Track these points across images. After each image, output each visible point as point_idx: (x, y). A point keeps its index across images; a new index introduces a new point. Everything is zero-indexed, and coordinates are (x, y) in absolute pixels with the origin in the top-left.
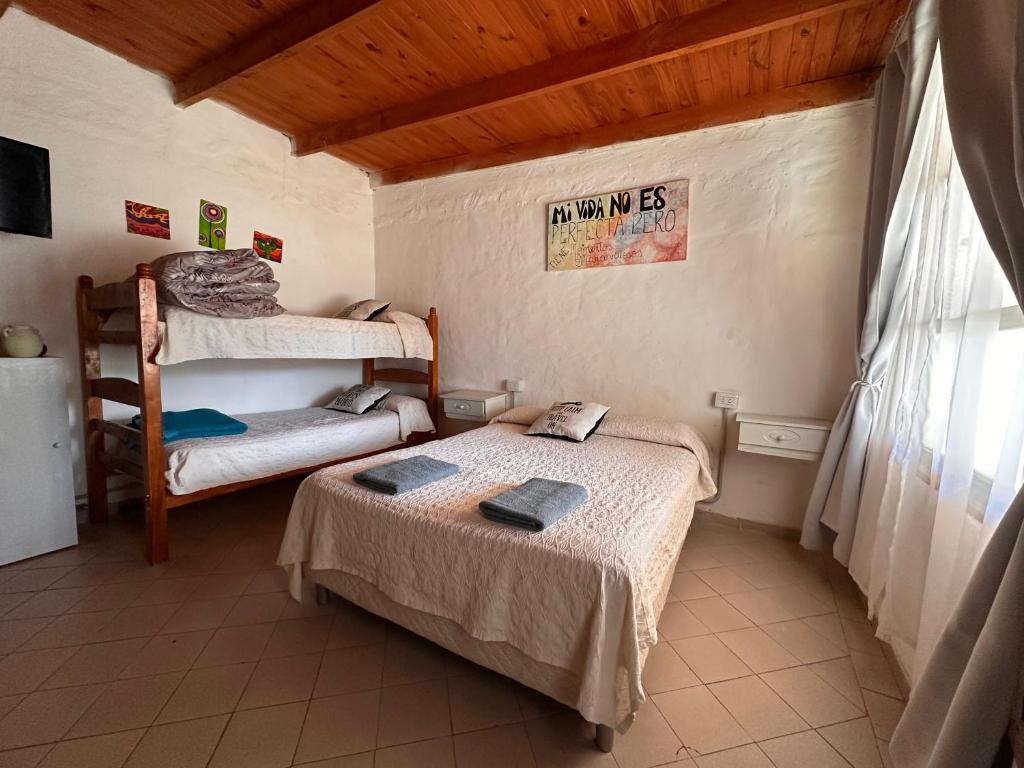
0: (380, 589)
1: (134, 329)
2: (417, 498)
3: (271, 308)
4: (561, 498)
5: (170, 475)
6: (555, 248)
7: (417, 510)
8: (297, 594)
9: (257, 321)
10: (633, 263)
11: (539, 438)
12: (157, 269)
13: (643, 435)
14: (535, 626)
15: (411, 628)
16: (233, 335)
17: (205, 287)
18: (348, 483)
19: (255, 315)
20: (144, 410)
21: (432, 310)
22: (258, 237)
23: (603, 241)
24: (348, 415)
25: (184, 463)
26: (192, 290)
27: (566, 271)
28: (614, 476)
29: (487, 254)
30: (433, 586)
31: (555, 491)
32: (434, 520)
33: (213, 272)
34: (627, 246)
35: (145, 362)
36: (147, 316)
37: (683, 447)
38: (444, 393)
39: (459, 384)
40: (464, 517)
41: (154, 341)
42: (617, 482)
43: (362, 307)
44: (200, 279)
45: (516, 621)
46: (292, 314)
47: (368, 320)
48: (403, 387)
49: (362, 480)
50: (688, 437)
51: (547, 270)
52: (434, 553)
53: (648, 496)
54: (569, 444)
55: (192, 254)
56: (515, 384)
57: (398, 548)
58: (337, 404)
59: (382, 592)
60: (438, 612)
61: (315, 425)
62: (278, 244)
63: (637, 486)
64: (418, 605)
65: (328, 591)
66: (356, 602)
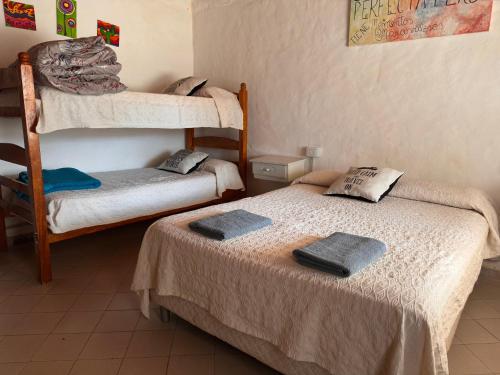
0: (212, 313)
1: (19, 105)
2: (241, 244)
3: (116, 86)
4: (363, 251)
5: (50, 218)
6: (356, 24)
7: (241, 253)
8: (146, 311)
9: (106, 97)
10: (433, 36)
11: (336, 198)
12: (32, 55)
13: (434, 198)
14: (341, 353)
15: (236, 346)
16: (89, 109)
17: (67, 70)
18: (185, 229)
19: (104, 92)
20: (29, 168)
21: (243, 85)
22: (101, 25)
23: (405, 15)
24: (176, 175)
25: (58, 210)
26: (58, 72)
27: (367, 46)
28: (408, 233)
29: (292, 32)
30: (255, 313)
31: (357, 244)
32: (256, 262)
33: (72, 57)
34: (428, 18)
35: (28, 131)
36: (28, 94)
37: (473, 210)
38: (252, 158)
39: (265, 150)
40: (279, 261)
41: (34, 114)
42: (412, 239)
43: (185, 84)
44: (63, 63)
45: (325, 348)
46: (132, 90)
47: (189, 95)
48: (218, 152)
49: (195, 227)
50: (479, 201)
51: (347, 45)
52: (256, 287)
53: (442, 253)
54: (365, 204)
55: (56, 43)
56: (314, 150)
57: (226, 283)
58: (165, 166)
59: (213, 317)
60: (259, 335)
61: (152, 182)
62: (115, 30)
63: (431, 244)
64: (242, 328)
65: (169, 311)
66: (192, 322)
